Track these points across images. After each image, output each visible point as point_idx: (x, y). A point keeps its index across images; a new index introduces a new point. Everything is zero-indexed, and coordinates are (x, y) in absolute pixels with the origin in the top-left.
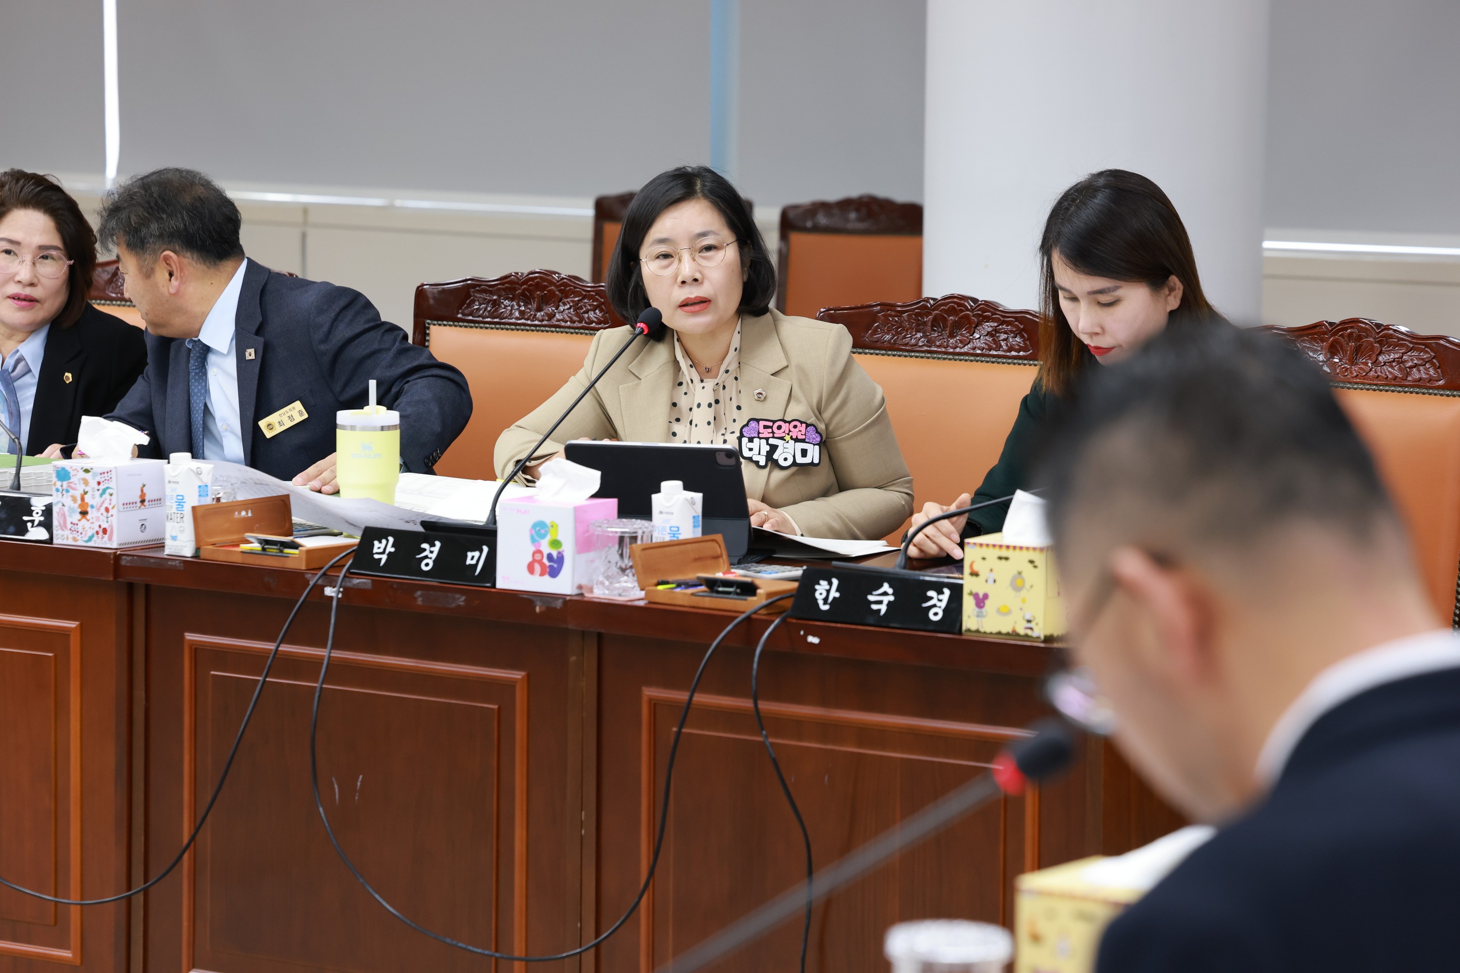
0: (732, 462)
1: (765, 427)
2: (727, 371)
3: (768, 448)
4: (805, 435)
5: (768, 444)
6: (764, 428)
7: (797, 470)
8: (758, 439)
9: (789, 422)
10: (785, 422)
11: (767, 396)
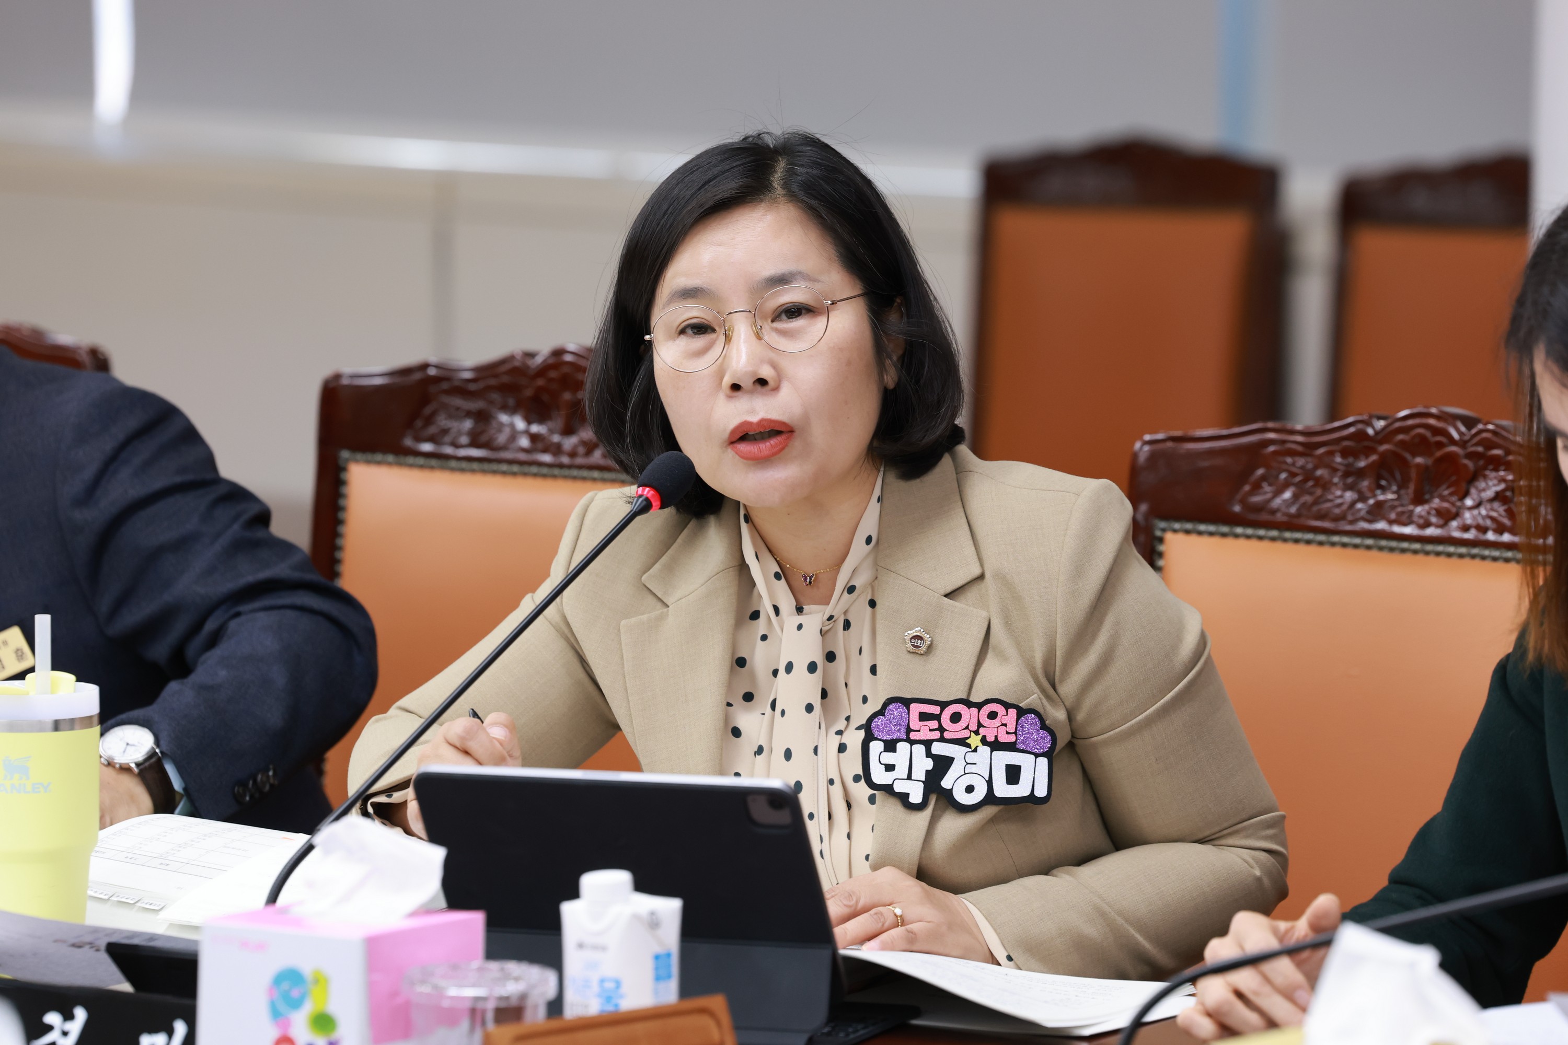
0: (783, 817)
1: (924, 717)
2: (851, 589)
3: (929, 764)
5: (929, 754)
6: (920, 720)
7: (996, 813)
8: (907, 745)
10: (968, 703)
11: (934, 643)
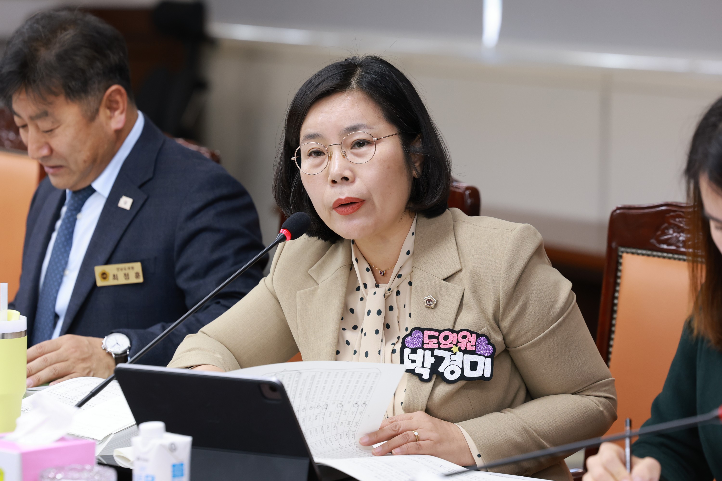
2: (399, 276)
4: (475, 346)
5: (433, 355)
6: (429, 339)
7: (465, 384)
8: (422, 351)
9: (458, 332)
11: (438, 302)
